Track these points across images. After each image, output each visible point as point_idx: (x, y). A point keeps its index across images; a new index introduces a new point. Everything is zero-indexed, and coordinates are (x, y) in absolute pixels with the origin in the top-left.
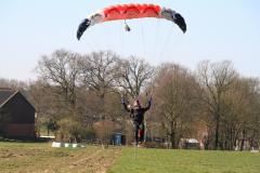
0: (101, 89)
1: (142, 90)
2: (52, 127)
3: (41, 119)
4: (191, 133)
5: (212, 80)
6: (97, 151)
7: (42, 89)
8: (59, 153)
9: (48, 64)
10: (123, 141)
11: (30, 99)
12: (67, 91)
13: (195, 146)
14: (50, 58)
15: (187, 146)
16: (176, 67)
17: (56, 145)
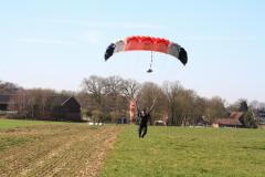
0: (114, 95)
1: (135, 96)
2: (89, 115)
3: (83, 110)
4: (159, 118)
5: (170, 91)
6: (112, 127)
7: (84, 95)
8: (92, 128)
9: (87, 83)
10: (125, 122)
11: (78, 101)
12: (96, 96)
13: (161, 124)
14: (88, 79)
15: (157, 124)
16: (152, 84)
17: (91, 124)
